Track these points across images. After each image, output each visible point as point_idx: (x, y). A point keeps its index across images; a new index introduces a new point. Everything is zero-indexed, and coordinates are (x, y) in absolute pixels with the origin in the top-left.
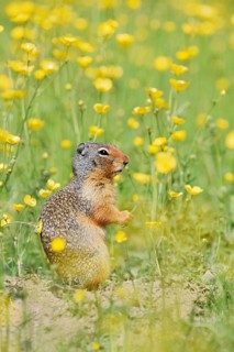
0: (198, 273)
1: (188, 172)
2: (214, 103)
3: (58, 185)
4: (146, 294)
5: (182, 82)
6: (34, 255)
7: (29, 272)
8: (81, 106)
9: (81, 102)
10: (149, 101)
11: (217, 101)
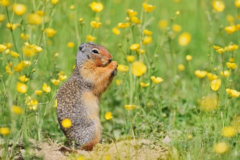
0: (160, 137)
1: (153, 66)
2: (172, 20)
3: (65, 77)
4: (125, 154)
5: (151, 6)
6: (49, 123)
7: (46, 137)
8: (81, 21)
9: (81, 19)
10: (128, 18)
11: (174, 19)
